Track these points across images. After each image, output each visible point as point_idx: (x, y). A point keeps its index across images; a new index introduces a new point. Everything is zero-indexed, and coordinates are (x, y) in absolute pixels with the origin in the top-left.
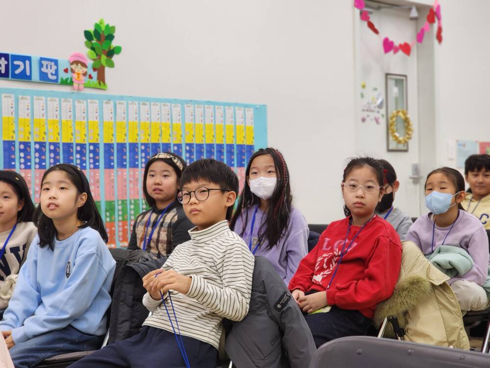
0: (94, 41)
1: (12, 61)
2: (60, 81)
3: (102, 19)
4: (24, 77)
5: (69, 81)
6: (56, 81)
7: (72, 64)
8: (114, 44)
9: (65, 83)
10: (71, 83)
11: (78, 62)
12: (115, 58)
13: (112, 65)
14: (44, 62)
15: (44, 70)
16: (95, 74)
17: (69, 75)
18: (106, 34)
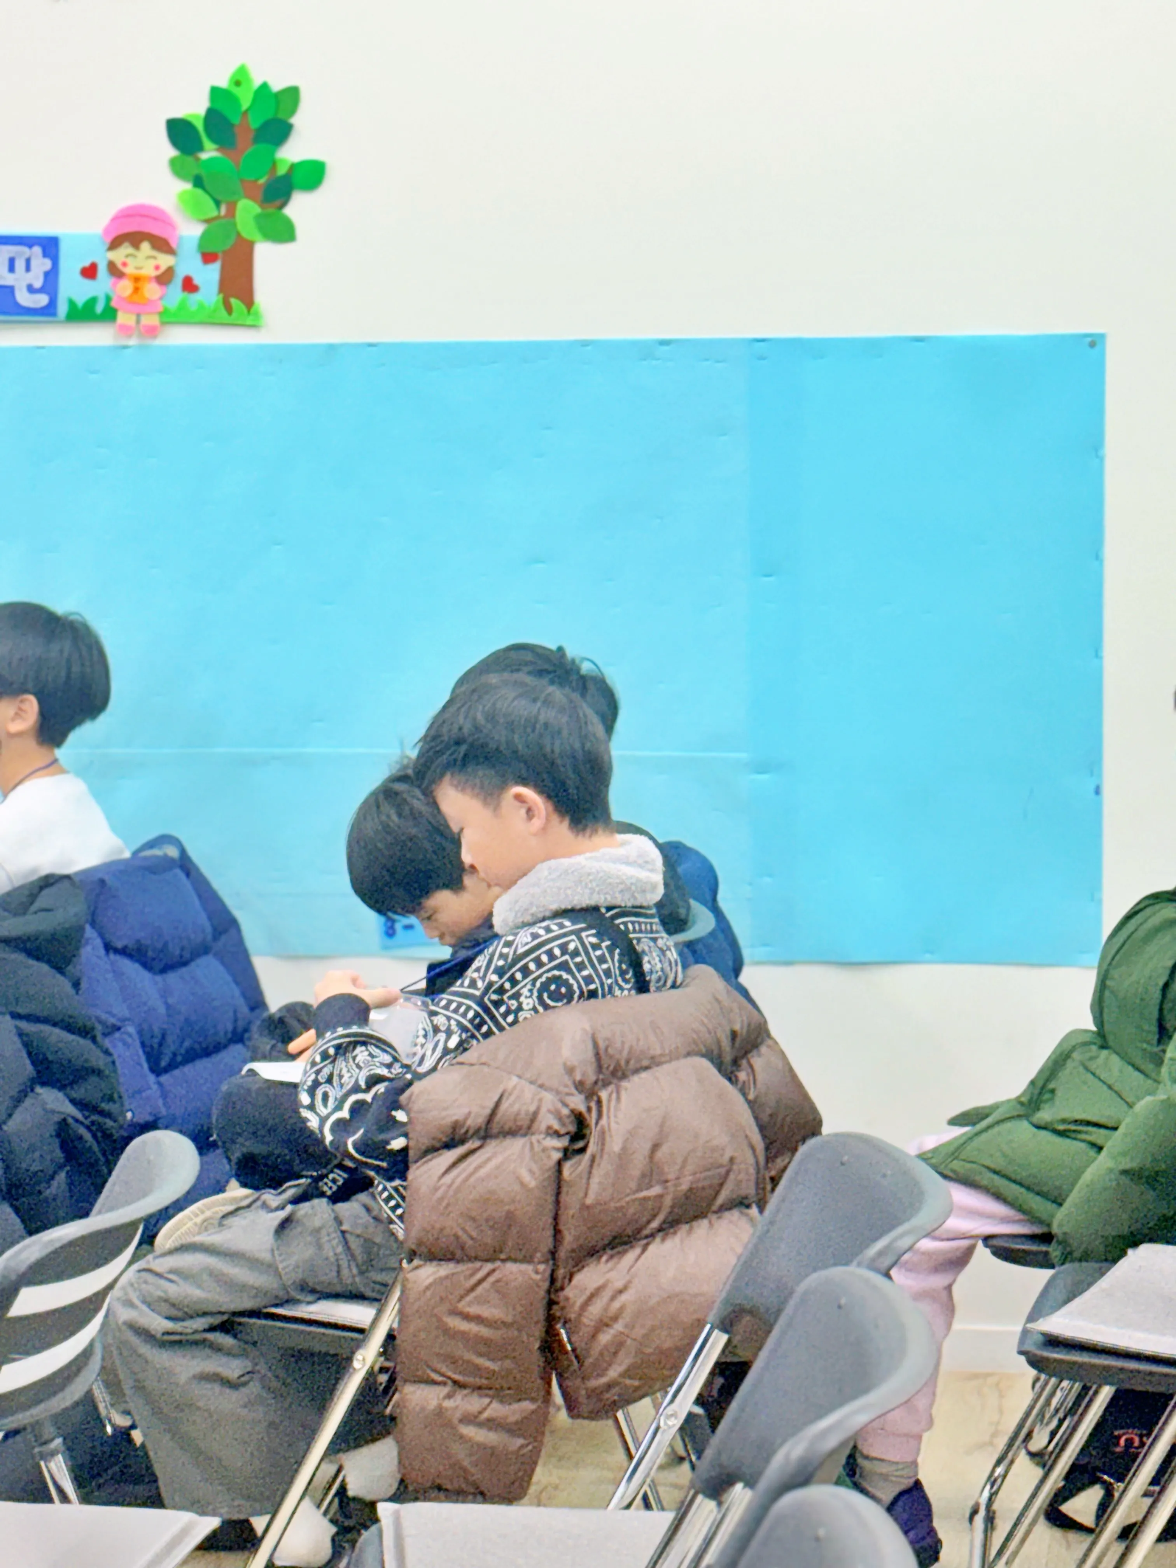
0: (210, 152)
3: (242, 70)
6: (49, 310)
7: (114, 244)
8: (292, 154)
9: (82, 314)
10: (109, 315)
11: (139, 233)
12: (298, 207)
13: (283, 233)
16: (208, 275)
18: (255, 123)
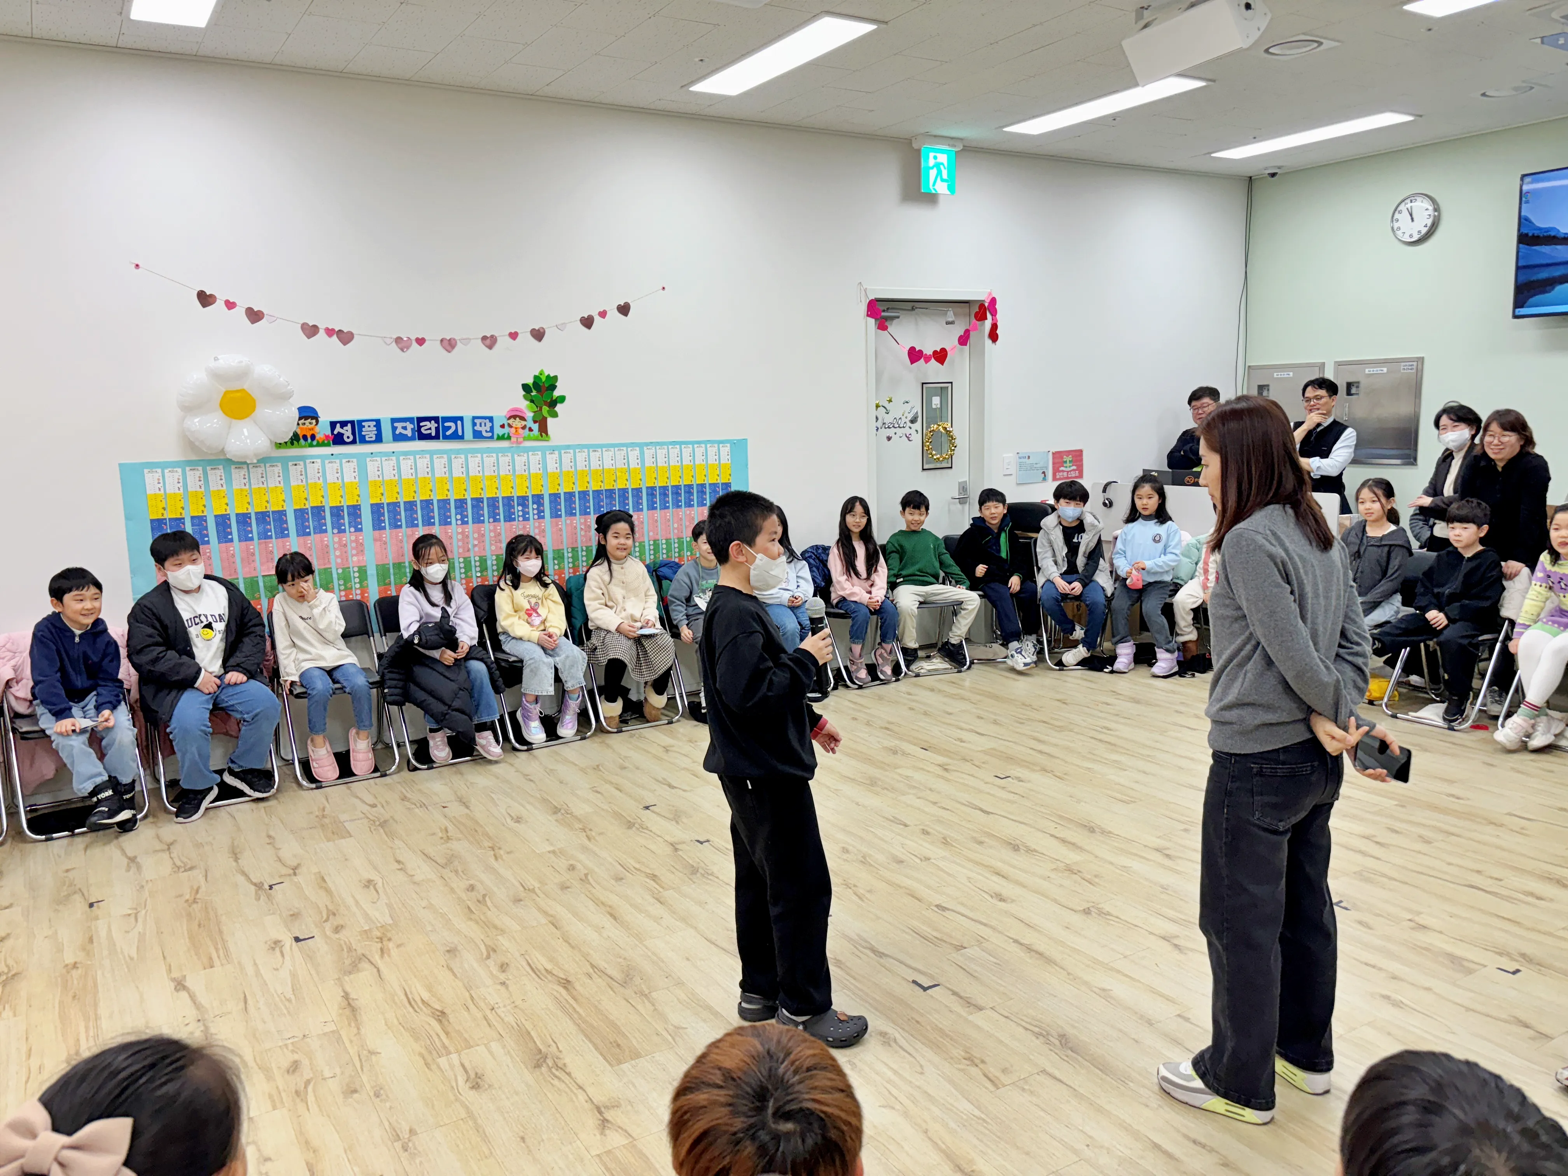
0: (534, 393)
1: (443, 423)
2: (495, 437)
3: (542, 370)
4: (457, 437)
5: (506, 436)
6: (492, 437)
7: (509, 418)
8: (556, 393)
9: (501, 438)
10: (509, 438)
11: (516, 415)
12: (559, 408)
13: (555, 415)
14: (478, 421)
15: (477, 428)
16: (535, 427)
17: (507, 430)
18: (547, 385)
